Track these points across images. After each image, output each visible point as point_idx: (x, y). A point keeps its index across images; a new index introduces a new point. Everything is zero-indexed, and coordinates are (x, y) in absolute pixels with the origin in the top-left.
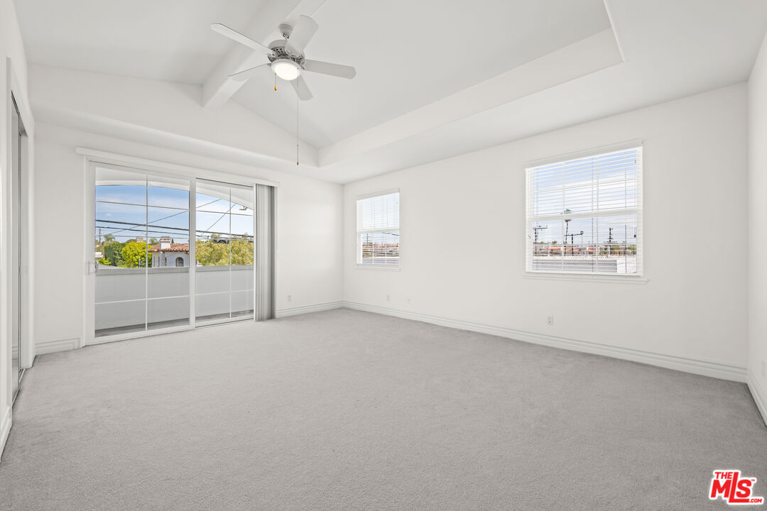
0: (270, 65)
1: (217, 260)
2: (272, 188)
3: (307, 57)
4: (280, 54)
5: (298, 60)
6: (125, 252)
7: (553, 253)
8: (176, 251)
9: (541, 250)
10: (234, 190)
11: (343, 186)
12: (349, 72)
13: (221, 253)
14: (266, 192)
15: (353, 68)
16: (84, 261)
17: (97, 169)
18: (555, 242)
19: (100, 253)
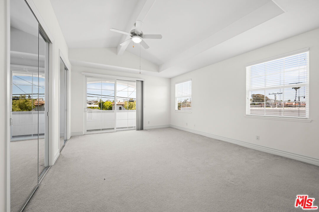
0: (131, 38)
1: (132, 108)
2: (142, 82)
3: (144, 34)
4: (134, 34)
5: (141, 35)
6: (104, 105)
7: (287, 106)
8: (119, 105)
9: (280, 104)
10: (129, 83)
11: (170, 79)
12: (159, 37)
13: (133, 105)
14: (140, 83)
15: (160, 35)
16: (84, 108)
17: (88, 78)
18: (289, 100)
19: (98, 105)
